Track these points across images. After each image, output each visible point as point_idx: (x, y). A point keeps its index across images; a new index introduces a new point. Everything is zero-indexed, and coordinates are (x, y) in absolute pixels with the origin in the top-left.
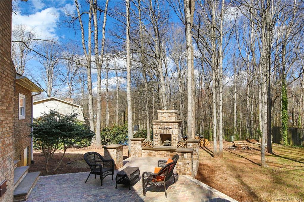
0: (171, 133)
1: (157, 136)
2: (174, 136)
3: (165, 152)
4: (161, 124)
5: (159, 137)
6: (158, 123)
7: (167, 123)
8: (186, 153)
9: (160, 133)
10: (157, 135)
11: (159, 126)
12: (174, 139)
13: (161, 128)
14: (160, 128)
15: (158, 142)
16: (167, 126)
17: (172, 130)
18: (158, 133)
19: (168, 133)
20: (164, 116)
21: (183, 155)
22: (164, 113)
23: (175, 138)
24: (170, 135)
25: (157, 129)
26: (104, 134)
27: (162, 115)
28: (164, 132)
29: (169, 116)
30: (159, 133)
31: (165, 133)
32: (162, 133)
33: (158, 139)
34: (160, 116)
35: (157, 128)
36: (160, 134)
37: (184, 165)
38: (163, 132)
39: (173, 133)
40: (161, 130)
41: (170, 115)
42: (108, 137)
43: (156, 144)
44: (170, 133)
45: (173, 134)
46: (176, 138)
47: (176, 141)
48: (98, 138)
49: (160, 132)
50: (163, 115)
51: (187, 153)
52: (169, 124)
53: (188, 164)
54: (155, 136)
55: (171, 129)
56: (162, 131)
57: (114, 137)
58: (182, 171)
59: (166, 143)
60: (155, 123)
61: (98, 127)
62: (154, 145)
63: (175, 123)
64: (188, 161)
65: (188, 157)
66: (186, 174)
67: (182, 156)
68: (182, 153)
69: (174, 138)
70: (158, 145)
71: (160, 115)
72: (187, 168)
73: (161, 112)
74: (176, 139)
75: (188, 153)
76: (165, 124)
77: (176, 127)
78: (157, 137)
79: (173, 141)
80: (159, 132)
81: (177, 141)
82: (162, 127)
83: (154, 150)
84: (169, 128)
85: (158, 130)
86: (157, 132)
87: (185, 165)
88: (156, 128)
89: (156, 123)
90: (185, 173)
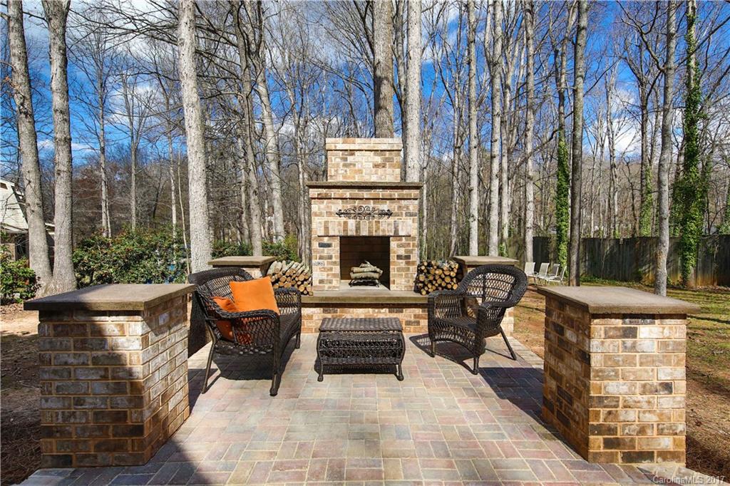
0: (387, 234)
1: (329, 245)
2: (399, 246)
3: (370, 310)
4: (347, 193)
5: (335, 250)
6: (333, 193)
7: (373, 191)
8: (653, 317)
9: (342, 234)
10: (326, 240)
11: (339, 205)
12: (399, 257)
13: (347, 214)
14: (340, 214)
15: (331, 269)
16: (371, 204)
17: (391, 220)
18: (331, 233)
19: (374, 234)
20: (354, 165)
21: (631, 333)
22: (352, 152)
23: (406, 251)
24: (385, 241)
25: (326, 218)
26: (86, 258)
27: (346, 159)
28: (358, 229)
29: (376, 166)
30: (337, 233)
31: (364, 233)
32: (350, 233)
33: (334, 260)
34: (338, 164)
35: (329, 214)
36: (341, 237)
37: (639, 398)
38: (354, 228)
39: (396, 231)
40: (345, 223)
41: (378, 159)
42: (102, 266)
43: (325, 277)
44: (383, 231)
45: (397, 236)
46: (411, 251)
47: (408, 263)
48: (63, 272)
49: (342, 228)
50: (350, 159)
51: (662, 317)
52: (380, 193)
53: (668, 387)
54: (322, 245)
55: (389, 214)
56: (352, 223)
57: (127, 267)
58: (628, 439)
59: (363, 275)
60: (320, 191)
61: (63, 233)
62: (316, 283)
63: (405, 192)
64: (668, 369)
65: (664, 344)
66: (649, 456)
67: (629, 341)
68: (628, 323)
69: (402, 252)
70: (330, 282)
71: (338, 160)
72: (661, 415)
73: (340, 146)
74: (408, 257)
75: (668, 321)
76: (365, 194)
77: (411, 208)
78: (326, 251)
79: (396, 266)
80: (336, 230)
81: (413, 263)
82: (349, 206)
83: (317, 305)
84: (382, 214)
85: (331, 219)
86: (326, 228)
87: (646, 397)
88: (320, 215)
89: (324, 191)
90: (646, 449)
